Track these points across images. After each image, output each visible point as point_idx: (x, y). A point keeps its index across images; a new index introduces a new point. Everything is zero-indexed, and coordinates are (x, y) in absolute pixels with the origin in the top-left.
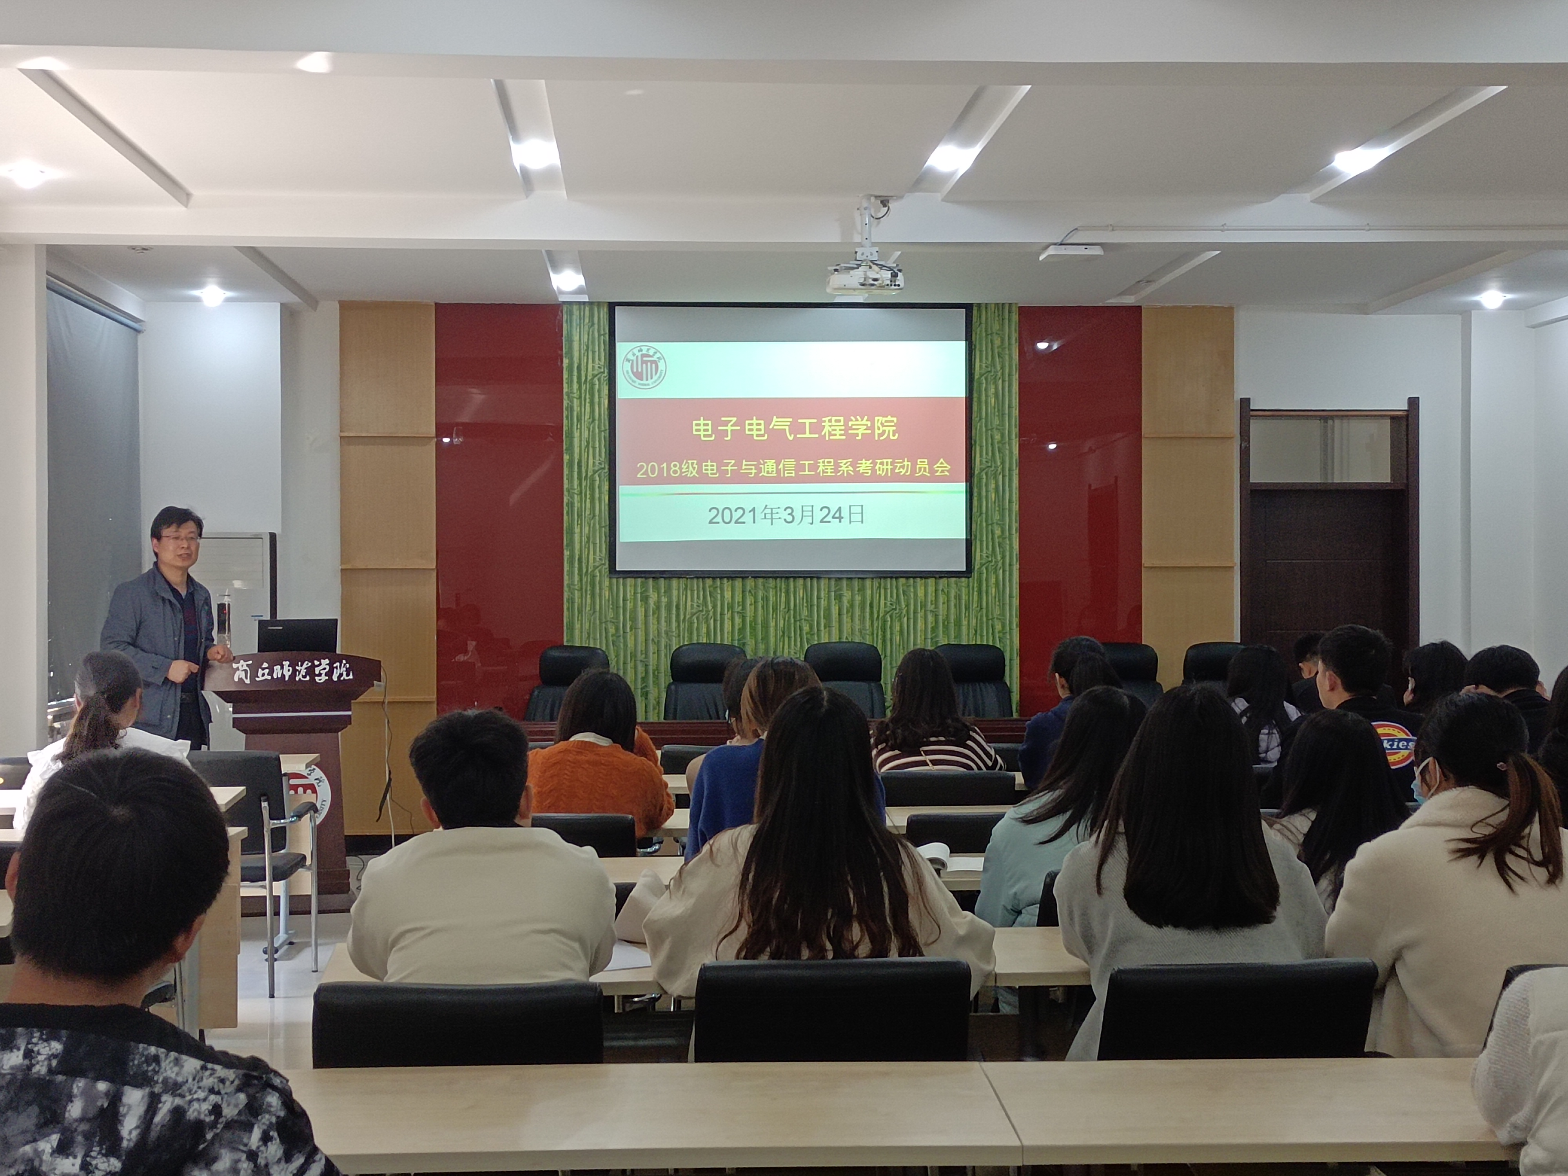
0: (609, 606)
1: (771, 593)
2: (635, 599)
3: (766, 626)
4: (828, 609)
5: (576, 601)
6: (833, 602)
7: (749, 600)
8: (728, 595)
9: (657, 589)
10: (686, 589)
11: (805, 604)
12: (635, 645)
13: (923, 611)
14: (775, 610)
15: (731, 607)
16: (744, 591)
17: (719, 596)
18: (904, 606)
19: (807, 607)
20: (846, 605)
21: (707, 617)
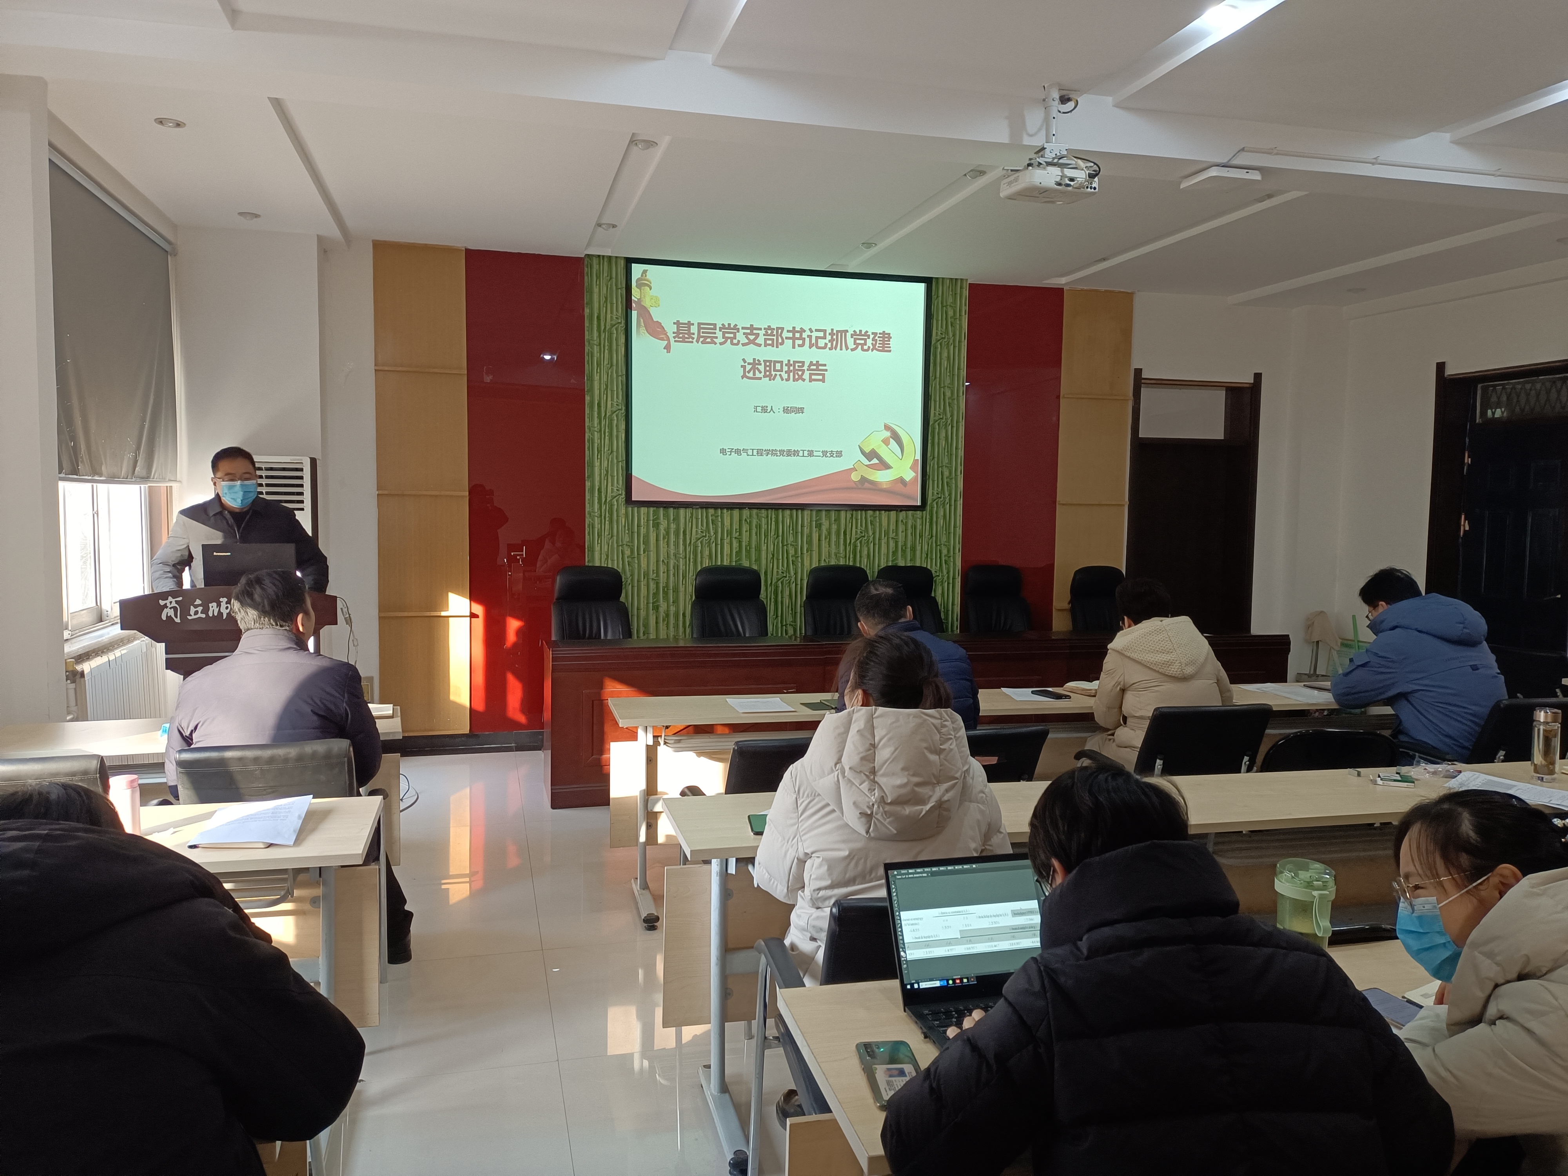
0: (625, 531)
1: (764, 521)
2: (648, 525)
3: (758, 549)
4: (810, 536)
5: (596, 526)
6: (814, 529)
7: (745, 527)
8: (727, 522)
9: (666, 516)
10: (692, 517)
11: (791, 532)
12: (648, 566)
13: (886, 538)
14: (766, 536)
15: (730, 533)
16: (740, 520)
17: (720, 524)
18: (871, 534)
19: (793, 534)
20: (824, 532)
21: (709, 542)
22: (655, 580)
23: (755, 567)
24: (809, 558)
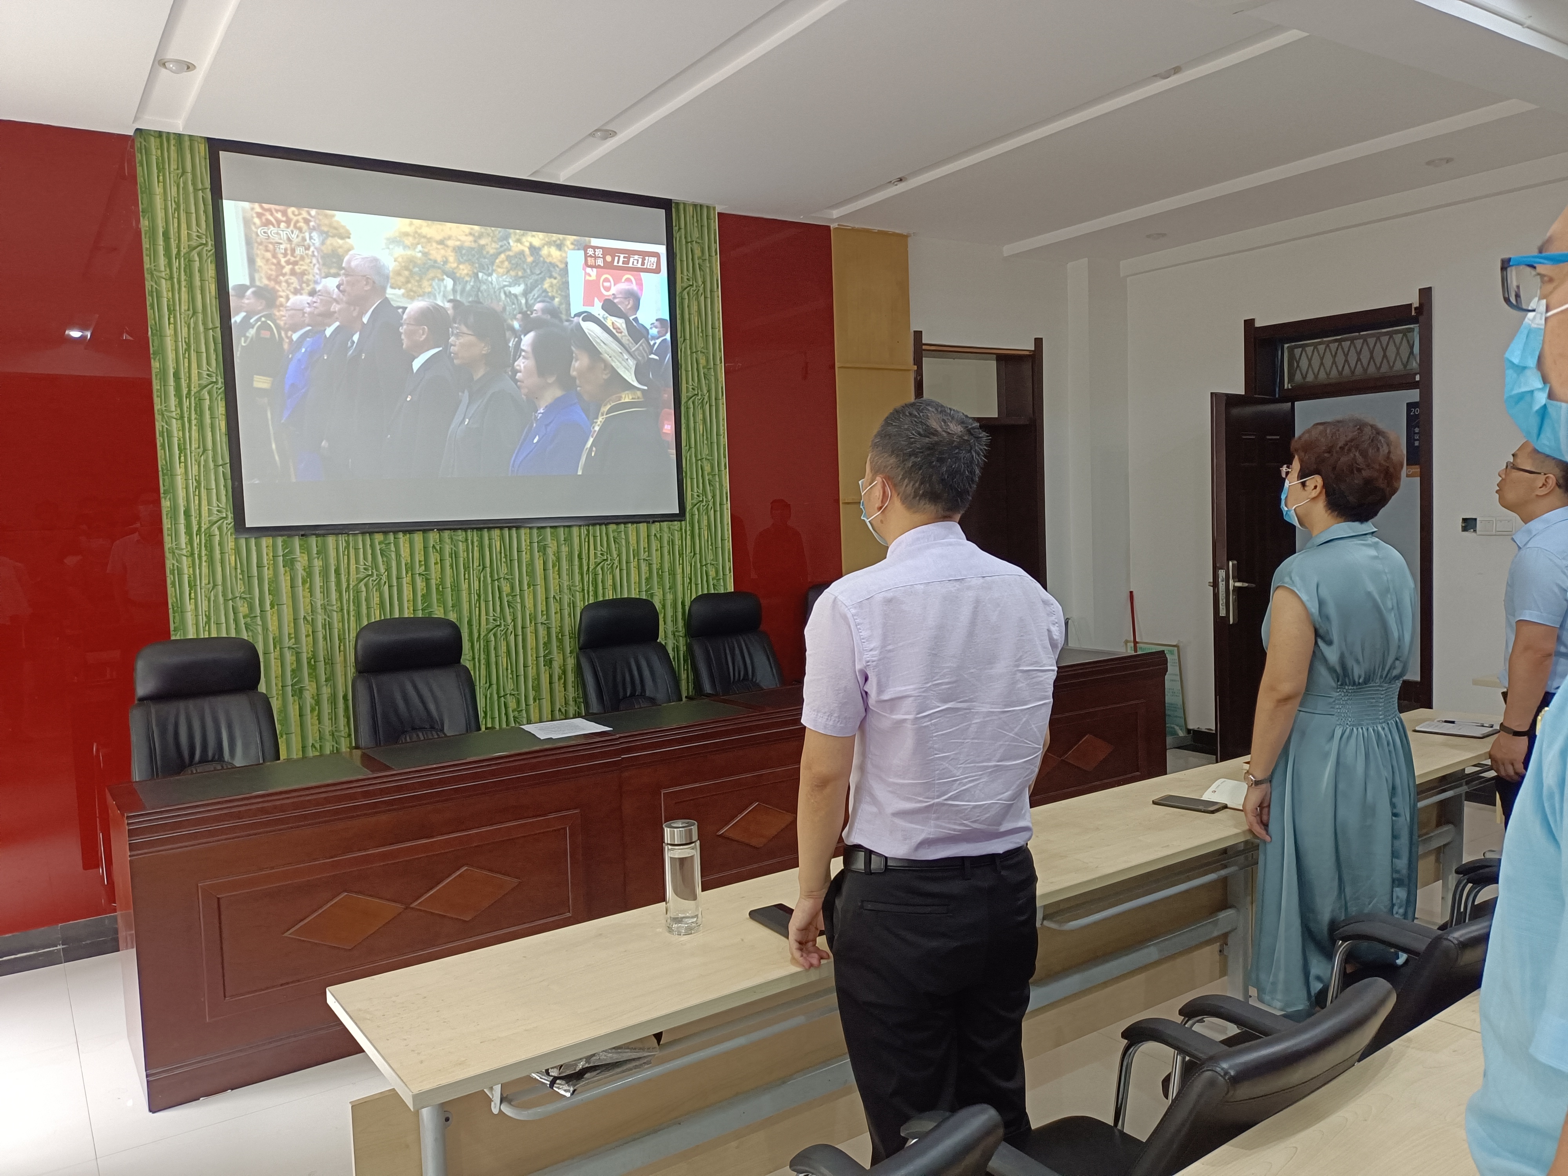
0: (236, 577)
1: (461, 546)
2: (275, 565)
3: (456, 588)
4: (531, 564)
5: (186, 571)
6: (536, 554)
7: (433, 557)
8: (405, 552)
9: (306, 549)
10: (347, 547)
11: (504, 560)
12: (280, 627)
13: (636, 560)
14: (467, 568)
15: (410, 568)
16: (425, 548)
17: (393, 555)
18: (615, 555)
19: (506, 562)
20: (551, 558)
21: (379, 583)
22: (293, 648)
23: (452, 617)
24: (531, 597)
